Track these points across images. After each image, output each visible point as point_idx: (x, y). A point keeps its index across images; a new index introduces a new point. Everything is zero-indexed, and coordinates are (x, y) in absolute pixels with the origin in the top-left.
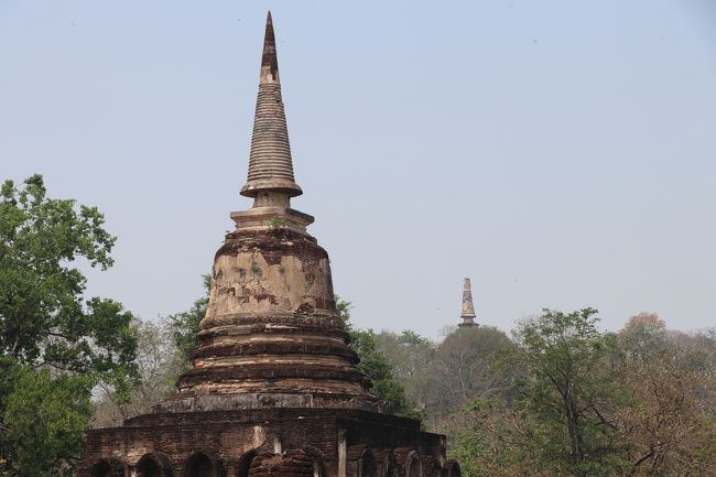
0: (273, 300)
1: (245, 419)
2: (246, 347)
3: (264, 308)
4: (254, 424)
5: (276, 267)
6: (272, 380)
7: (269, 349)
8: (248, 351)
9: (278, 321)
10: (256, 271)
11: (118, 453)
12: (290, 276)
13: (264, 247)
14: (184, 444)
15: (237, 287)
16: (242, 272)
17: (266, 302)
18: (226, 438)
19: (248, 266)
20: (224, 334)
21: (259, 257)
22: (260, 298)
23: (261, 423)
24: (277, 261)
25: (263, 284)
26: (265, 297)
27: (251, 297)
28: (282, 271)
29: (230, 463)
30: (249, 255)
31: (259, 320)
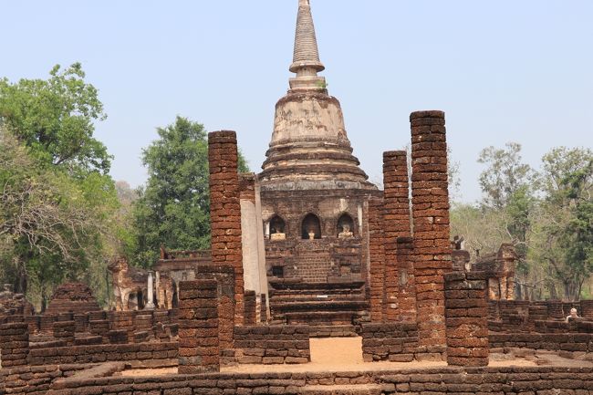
0: (326, 129)
1: (333, 194)
2: (316, 154)
3: (321, 133)
4: (340, 197)
5: (326, 110)
6: (335, 173)
7: (330, 156)
8: (317, 157)
9: (330, 141)
10: (315, 111)
12: (333, 115)
13: (318, 98)
15: (304, 120)
16: (306, 112)
17: (322, 129)
18: (322, 205)
19: (310, 109)
20: (300, 147)
21: (316, 104)
22: (319, 127)
23: (344, 197)
24: (326, 107)
25: (320, 119)
26: (321, 126)
27: (314, 127)
28: (329, 112)
29: (326, 219)
30: (310, 102)
31: (321, 139)
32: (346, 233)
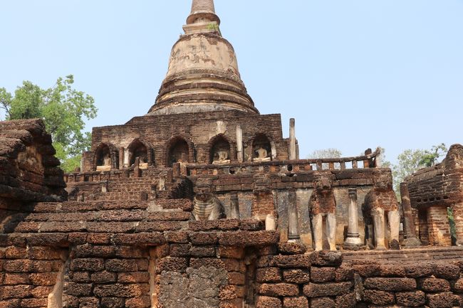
0: (213, 63)
1: (209, 117)
2: (199, 84)
3: (209, 66)
4: (216, 120)
5: (214, 46)
9: (217, 73)
10: (202, 46)
11: (113, 142)
12: (222, 52)
13: (206, 35)
14: (162, 135)
15: (190, 55)
16: (194, 47)
17: (210, 63)
18: (195, 130)
19: (198, 44)
20: (184, 79)
21: (204, 40)
22: (205, 61)
23: (221, 119)
24: (215, 43)
25: (208, 54)
26: (209, 60)
27: (200, 60)
28: (218, 49)
29: (199, 145)
30: (198, 39)
31: (206, 71)
32: (222, 160)
